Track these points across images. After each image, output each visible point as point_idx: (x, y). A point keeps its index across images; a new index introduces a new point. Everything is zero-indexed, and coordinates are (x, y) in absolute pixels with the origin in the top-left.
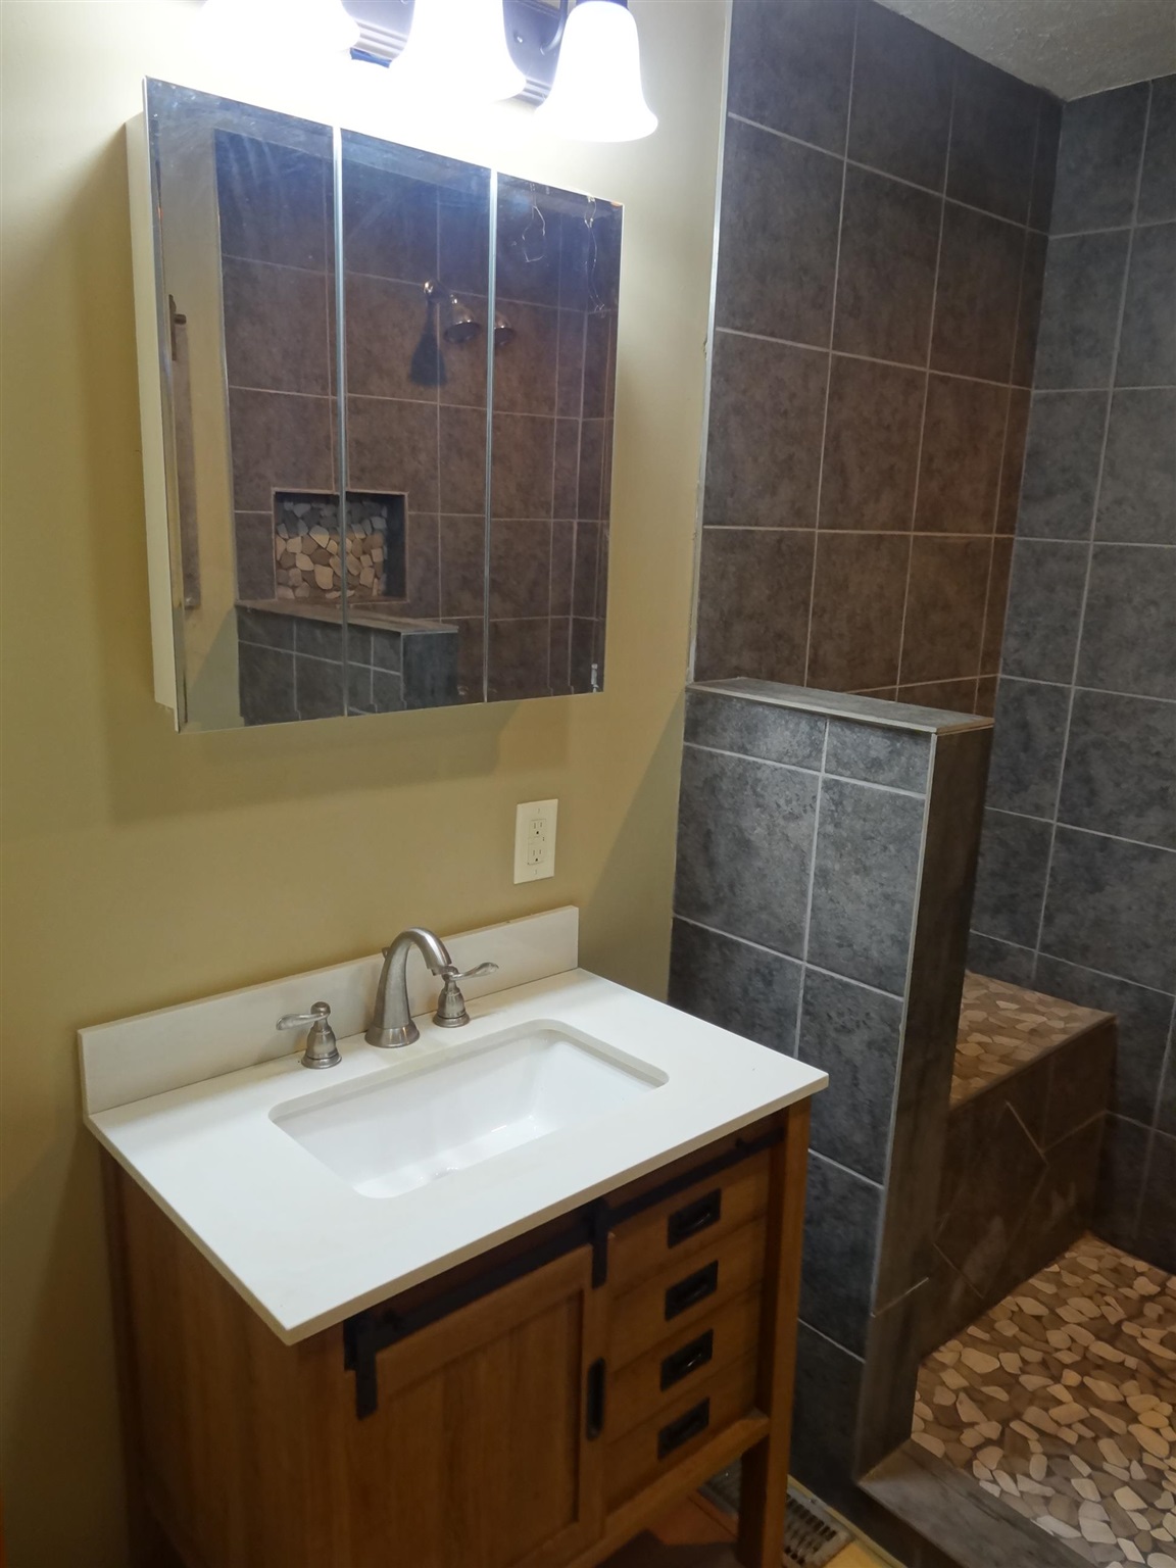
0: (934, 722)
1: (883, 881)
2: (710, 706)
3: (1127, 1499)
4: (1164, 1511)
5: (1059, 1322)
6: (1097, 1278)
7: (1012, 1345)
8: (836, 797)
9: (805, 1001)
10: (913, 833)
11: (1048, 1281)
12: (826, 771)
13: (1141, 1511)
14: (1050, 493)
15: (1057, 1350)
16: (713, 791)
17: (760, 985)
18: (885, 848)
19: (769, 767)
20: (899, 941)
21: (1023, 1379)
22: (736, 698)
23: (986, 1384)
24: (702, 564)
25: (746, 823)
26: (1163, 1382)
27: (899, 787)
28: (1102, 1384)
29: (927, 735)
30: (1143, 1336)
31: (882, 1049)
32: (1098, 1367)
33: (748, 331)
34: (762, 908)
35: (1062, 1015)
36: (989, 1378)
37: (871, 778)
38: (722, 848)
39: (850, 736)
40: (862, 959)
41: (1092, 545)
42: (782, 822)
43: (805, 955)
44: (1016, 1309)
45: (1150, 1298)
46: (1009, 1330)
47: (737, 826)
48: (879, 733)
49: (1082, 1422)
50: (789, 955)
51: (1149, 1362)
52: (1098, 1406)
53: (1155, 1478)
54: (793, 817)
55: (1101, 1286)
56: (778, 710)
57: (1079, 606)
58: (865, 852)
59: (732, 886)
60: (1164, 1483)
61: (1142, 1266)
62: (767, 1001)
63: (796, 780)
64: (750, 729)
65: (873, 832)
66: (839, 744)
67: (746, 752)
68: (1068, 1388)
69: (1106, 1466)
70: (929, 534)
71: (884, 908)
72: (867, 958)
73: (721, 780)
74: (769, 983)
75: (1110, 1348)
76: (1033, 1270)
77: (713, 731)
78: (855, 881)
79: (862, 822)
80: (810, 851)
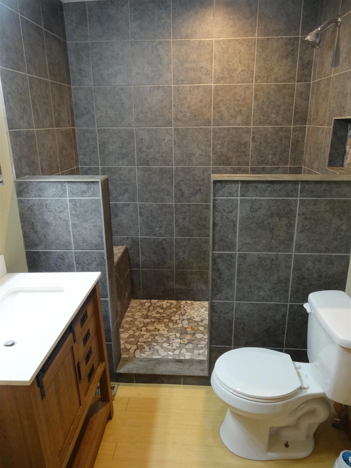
0: (99, 178)
1: (93, 222)
2: (25, 185)
3: (165, 345)
4: (172, 343)
5: (136, 319)
6: (138, 307)
7: (129, 329)
8: (74, 203)
9: (76, 260)
10: (98, 208)
11: (129, 312)
12: (69, 197)
13: (169, 345)
14: (83, 115)
15: (138, 325)
16: (32, 210)
17: (61, 261)
18: (91, 214)
19: (50, 199)
20: (100, 236)
21: (135, 334)
22: (34, 181)
23: (128, 339)
24: (11, 142)
25: (46, 217)
26: (160, 320)
27: (92, 197)
28: (150, 327)
29: (98, 182)
30: (152, 314)
31: (101, 265)
32: (148, 324)
33: (7, 68)
34: (56, 240)
35: (116, 249)
36: (128, 338)
37: (83, 196)
38: (39, 226)
39: (74, 186)
40: (91, 244)
41: (97, 129)
42: (58, 214)
43: (73, 248)
44: (126, 321)
45: (150, 306)
46: (127, 326)
47: (43, 219)
48: (83, 184)
49: (150, 336)
50: (68, 250)
51: (157, 319)
52: (152, 331)
53: (168, 338)
54: (61, 212)
55: (139, 308)
56: (49, 183)
57: (97, 145)
58: (86, 216)
59: (45, 237)
60: (170, 338)
61: (145, 301)
62: (64, 264)
63: (60, 201)
64: (41, 190)
65: (87, 210)
66: (72, 189)
67: (41, 197)
68: (144, 331)
69: (159, 341)
70: (59, 128)
71: (94, 229)
72: (92, 243)
73: (34, 207)
74: (63, 260)
75: (148, 319)
76: (125, 312)
77: (27, 193)
78: (84, 224)
79: (83, 208)
80: (69, 220)
